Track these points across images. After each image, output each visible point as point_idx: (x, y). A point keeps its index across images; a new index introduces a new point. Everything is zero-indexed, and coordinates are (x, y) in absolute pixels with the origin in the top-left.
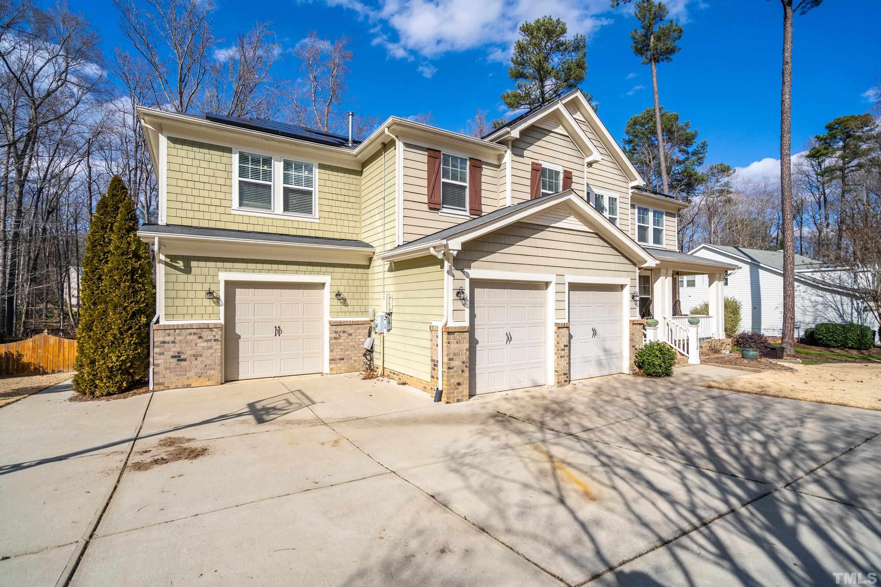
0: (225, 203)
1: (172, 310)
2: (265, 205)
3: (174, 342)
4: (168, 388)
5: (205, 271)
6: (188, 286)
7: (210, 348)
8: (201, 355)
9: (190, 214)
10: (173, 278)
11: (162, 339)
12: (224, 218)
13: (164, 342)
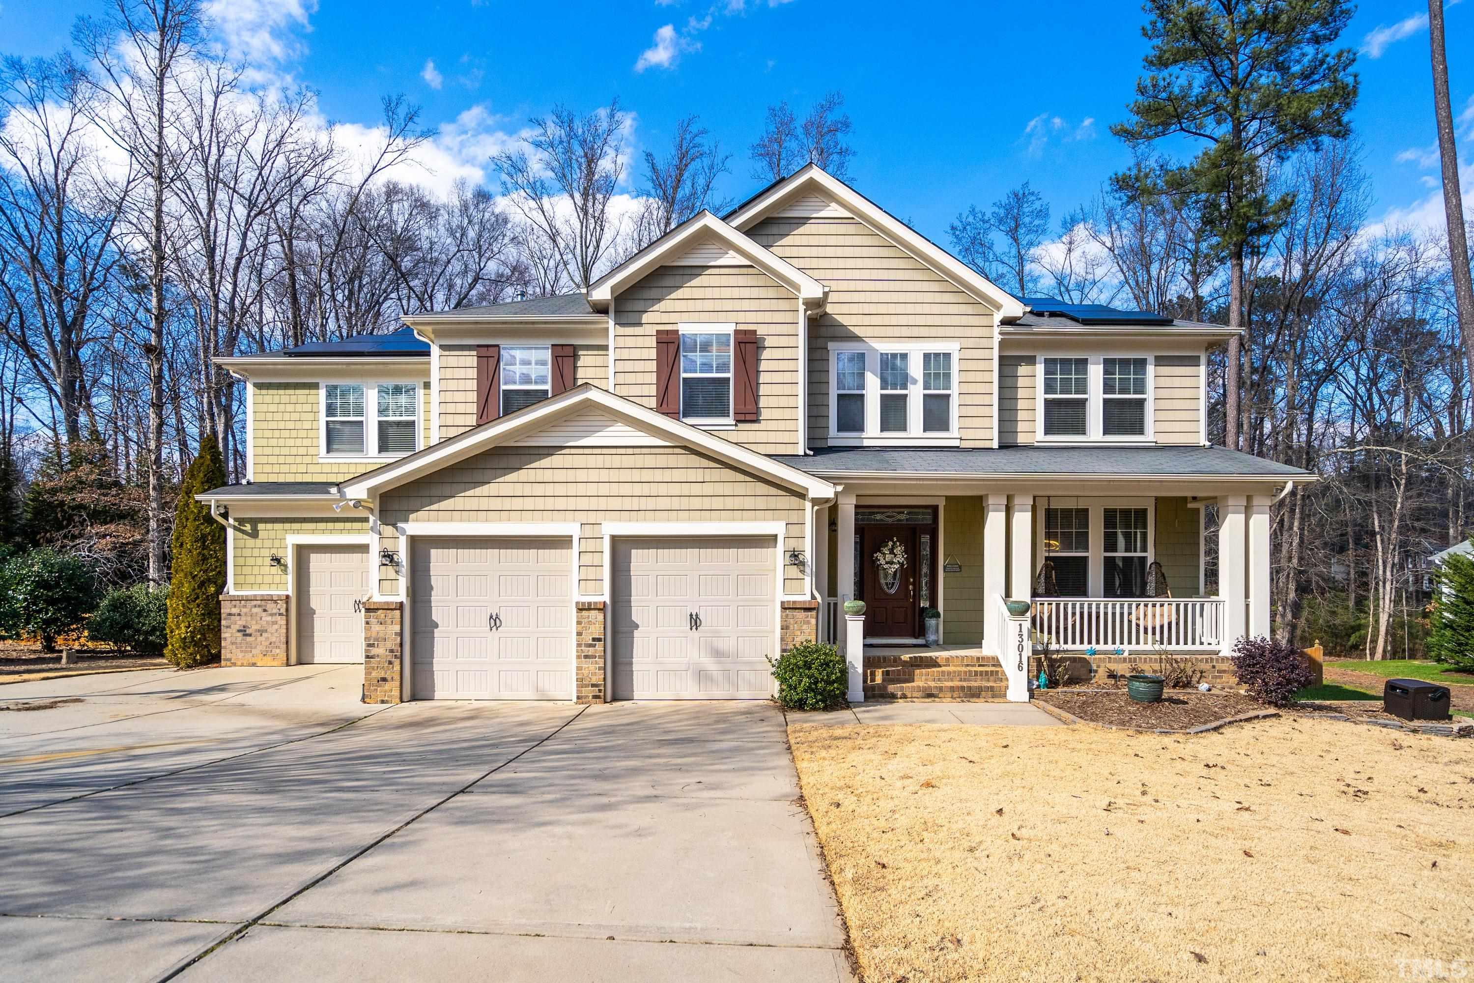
0: (312, 451)
1: (241, 579)
2: (357, 447)
3: (239, 615)
4: (234, 664)
5: (272, 534)
6: (256, 552)
7: (275, 623)
8: (266, 631)
9: (276, 469)
10: (241, 543)
11: (228, 611)
12: (311, 469)
13: (230, 614)
